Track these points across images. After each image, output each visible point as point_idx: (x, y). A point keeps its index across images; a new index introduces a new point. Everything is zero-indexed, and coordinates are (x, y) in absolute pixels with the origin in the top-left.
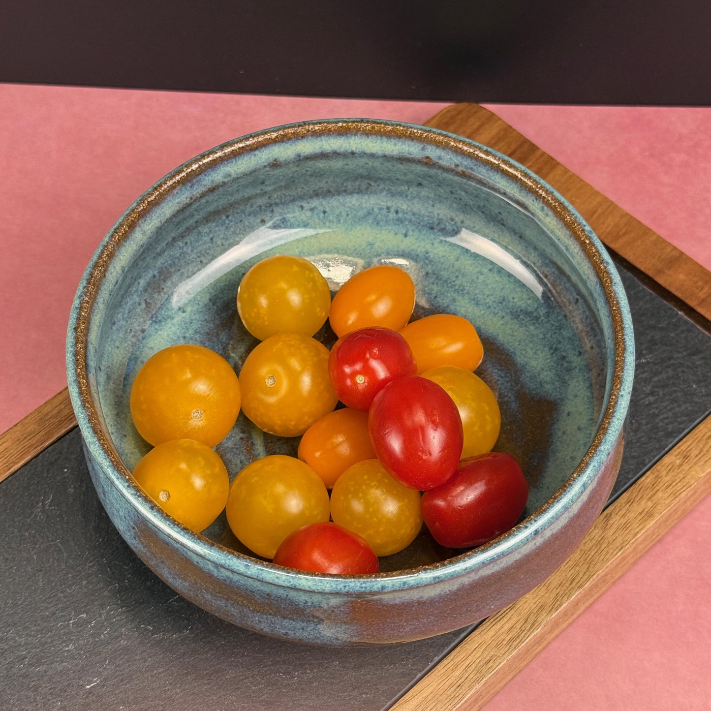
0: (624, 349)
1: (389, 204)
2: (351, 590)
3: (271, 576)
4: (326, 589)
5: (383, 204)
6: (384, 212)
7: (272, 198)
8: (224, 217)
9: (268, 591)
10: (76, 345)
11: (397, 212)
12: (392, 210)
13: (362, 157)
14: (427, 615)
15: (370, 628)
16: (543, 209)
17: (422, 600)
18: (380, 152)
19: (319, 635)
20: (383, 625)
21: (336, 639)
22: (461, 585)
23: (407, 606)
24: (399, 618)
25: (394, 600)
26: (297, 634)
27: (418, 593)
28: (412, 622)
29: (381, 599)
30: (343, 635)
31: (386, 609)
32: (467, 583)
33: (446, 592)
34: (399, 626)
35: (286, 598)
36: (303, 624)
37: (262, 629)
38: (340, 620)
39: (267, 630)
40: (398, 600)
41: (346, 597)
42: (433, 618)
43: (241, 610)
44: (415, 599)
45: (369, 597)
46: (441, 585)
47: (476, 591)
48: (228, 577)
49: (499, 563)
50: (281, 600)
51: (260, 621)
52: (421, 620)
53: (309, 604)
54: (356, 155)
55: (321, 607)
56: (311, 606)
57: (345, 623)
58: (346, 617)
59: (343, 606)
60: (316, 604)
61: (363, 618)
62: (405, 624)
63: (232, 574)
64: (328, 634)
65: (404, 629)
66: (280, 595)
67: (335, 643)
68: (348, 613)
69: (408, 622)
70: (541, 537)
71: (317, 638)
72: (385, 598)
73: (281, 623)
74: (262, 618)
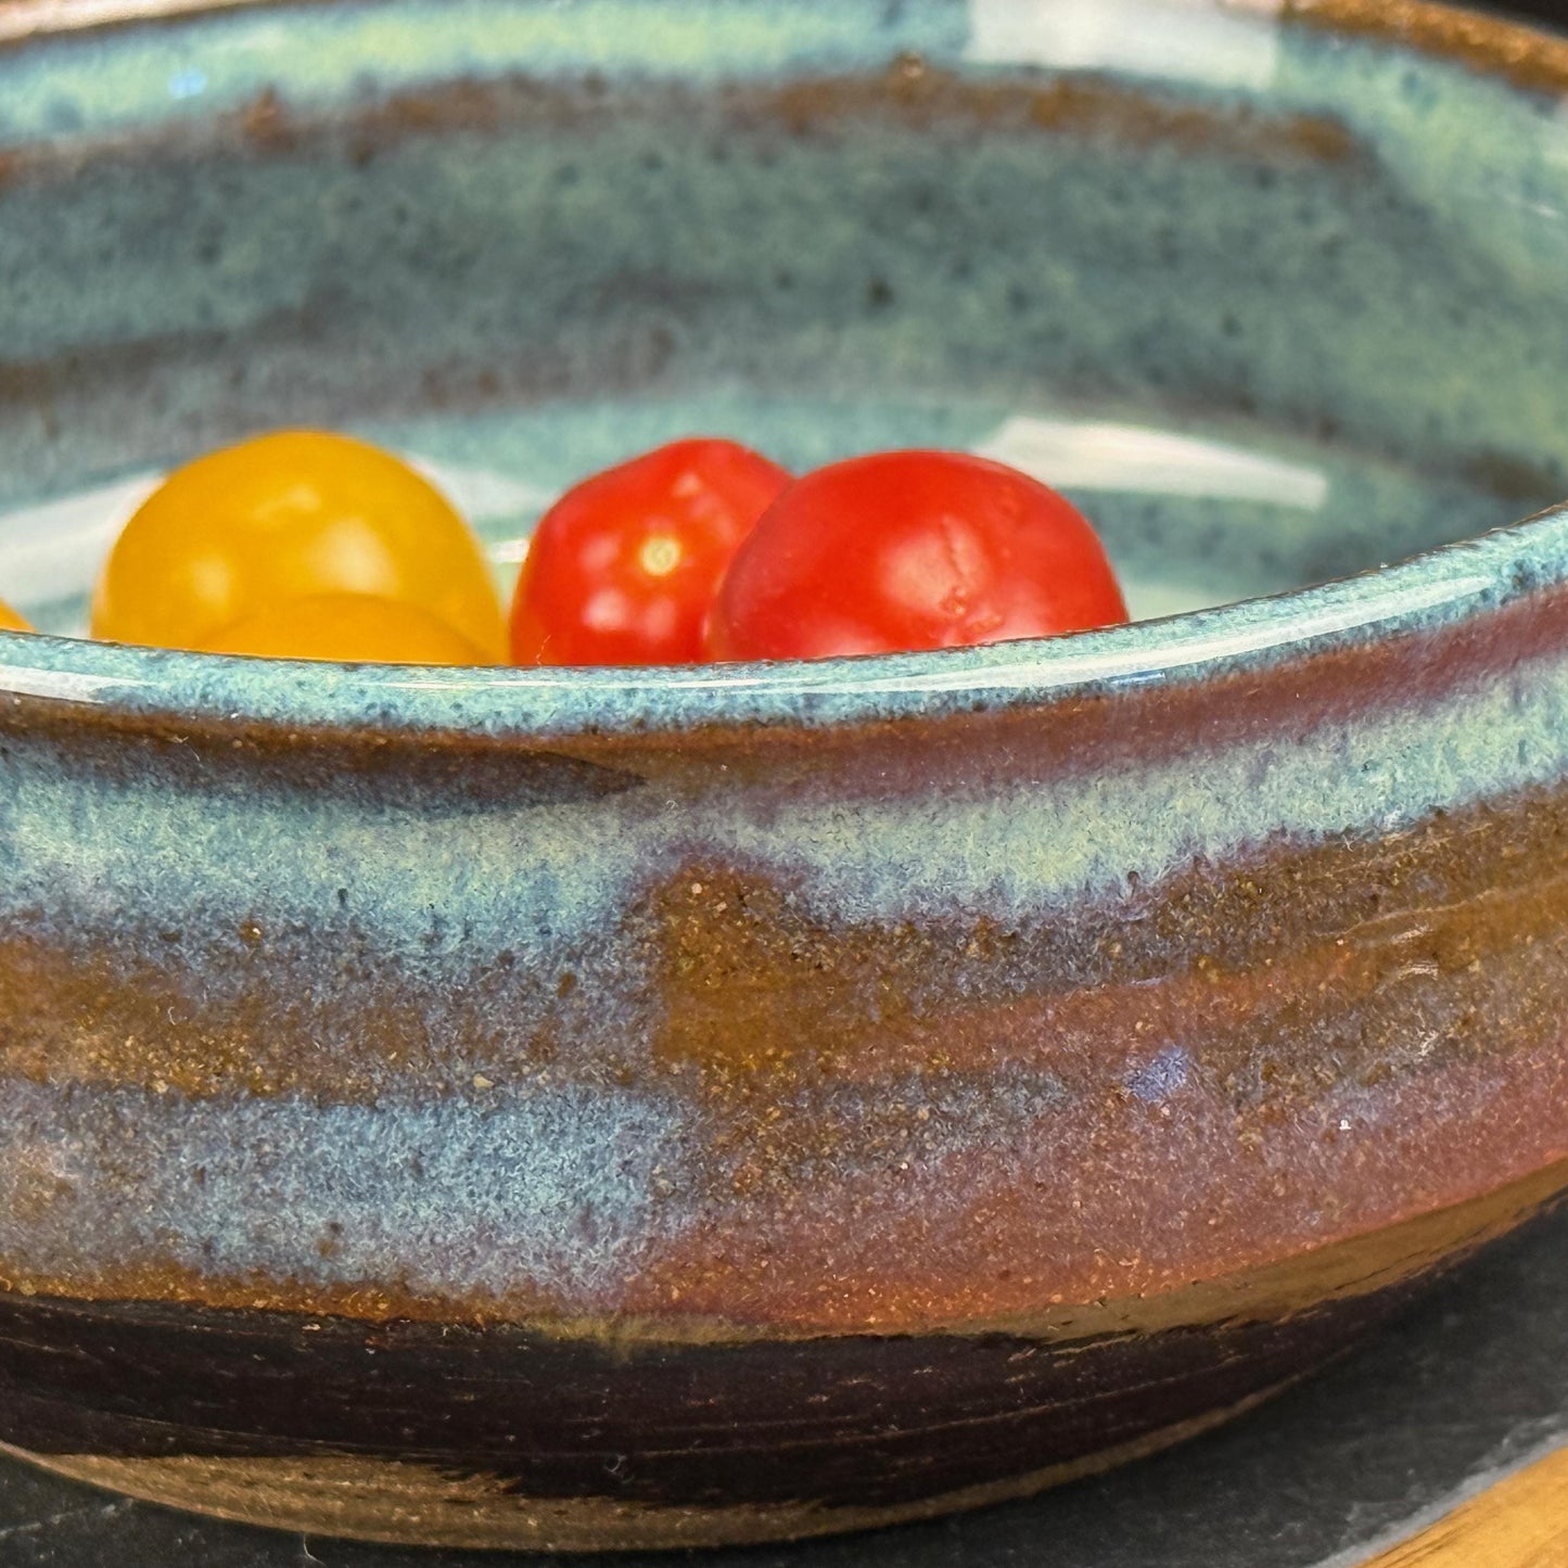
2: (661, 708)
3: (268, 683)
4: (538, 706)
7: (251, 384)
8: (37, 429)
9: (249, 893)
13: (633, 110)
14: (1030, 1059)
15: (750, 1133)
16: (1410, 83)
17: (1000, 914)
18: (708, 74)
19: (495, 1210)
20: (817, 1107)
21: (586, 1225)
22: (1187, 858)
23: (930, 952)
24: (892, 1053)
25: (868, 889)
26: (386, 1225)
27: (984, 840)
28: (957, 1098)
29: (802, 873)
30: (620, 1194)
31: (828, 964)
32: (1212, 850)
33: (1113, 888)
34: (893, 1124)
35: (336, 919)
36: (421, 1128)
37: (208, 1247)
38: (602, 1057)
39: (236, 1238)
40: (885, 886)
41: (629, 849)
42: (1057, 1090)
43: (108, 1125)
44: (965, 898)
45: (745, 836)
46: (1090, 804)
47: (1259, 945)
48: (54, 875)
49: (1357, 763)
50: (313, 947)
51: (200, 1175)
52: (999, 1090)
53: (452, 944)
54: (611, 100)
55: (507, 959)
56: (459, 956)
57: (627, 1081)
58: (634, 1030)
59: (619, 934)
60: (485, 932)
61: (713, 1042)
62: (923, 1113)
63: (77, 828)
64: (546, 1194)
65: (920, 1155)
66: (310, 913)
67: (577, 1270)
68: (642, 999)
69: (935, 1099)
70: (1549, 724)
71: (486, 1233)
72: (821, 859)
73: (310, 1148)
74: (211, 1146)
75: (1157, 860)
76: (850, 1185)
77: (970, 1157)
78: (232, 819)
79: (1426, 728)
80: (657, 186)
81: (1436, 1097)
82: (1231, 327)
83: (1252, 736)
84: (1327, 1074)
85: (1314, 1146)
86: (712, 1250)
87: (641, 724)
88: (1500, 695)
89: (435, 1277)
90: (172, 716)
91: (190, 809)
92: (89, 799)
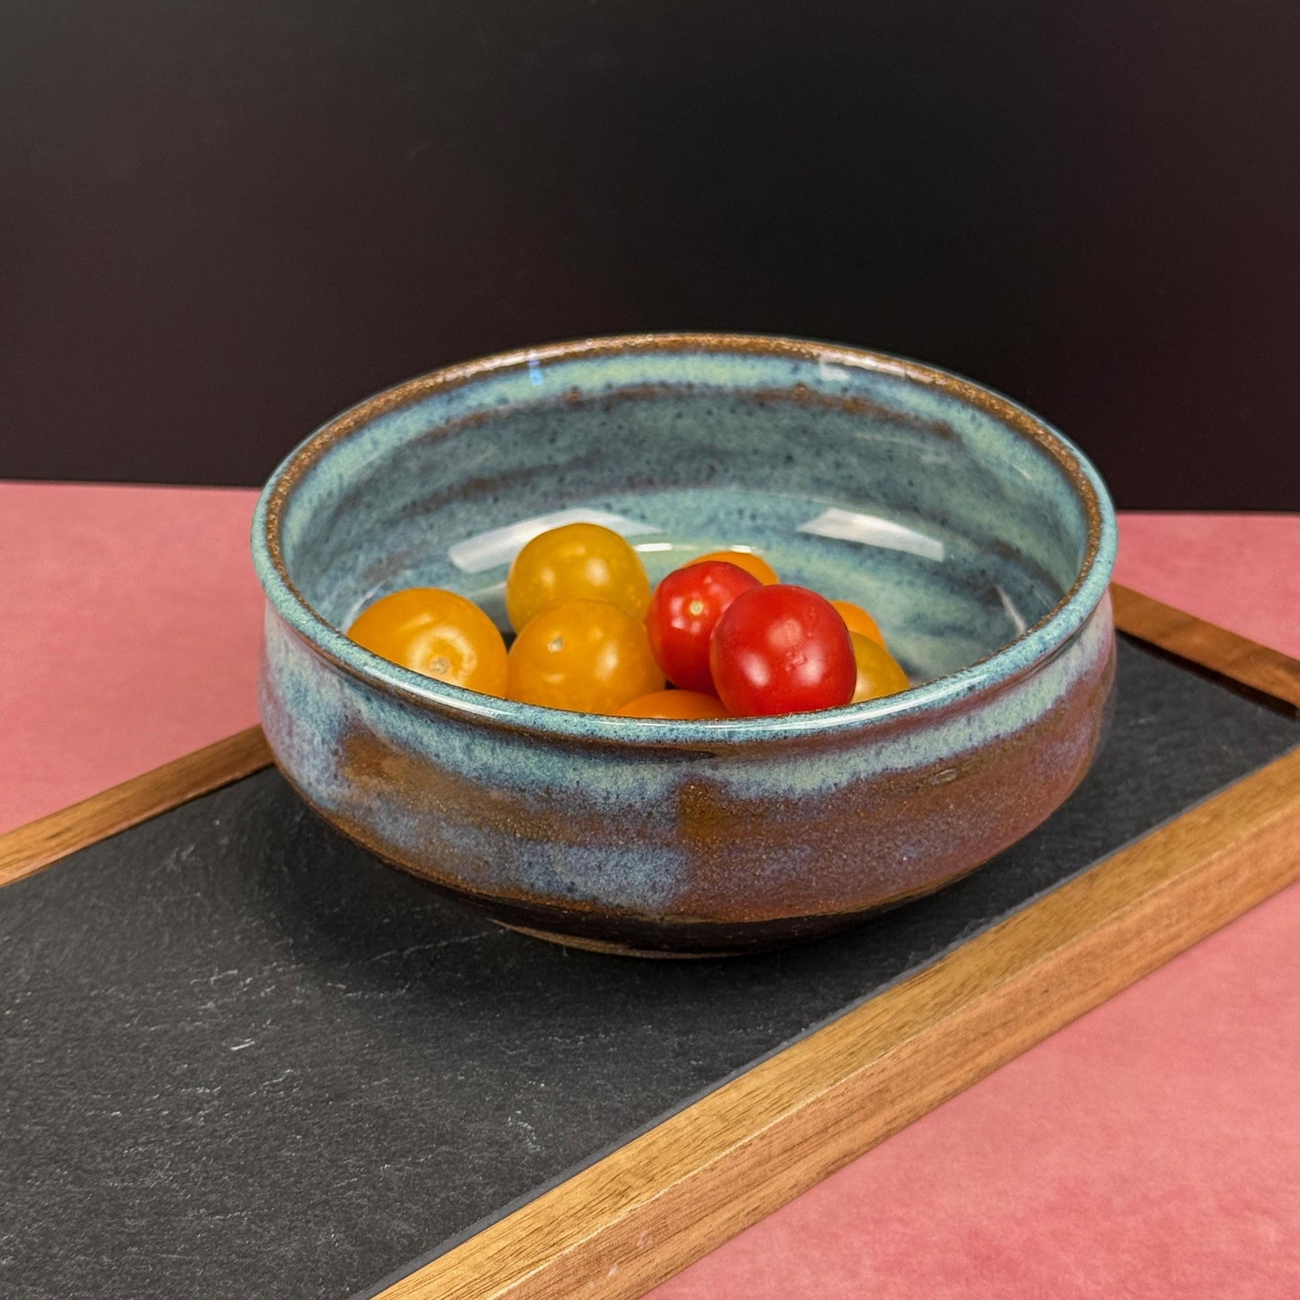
0: (1101, 521)
1: (742, 504)
5: (734, 506)
6: (735, 517)
7: (566, 482)
8: (490, 500)
9: (548, 779)
10: (268, 515)
11: (753, 517)
12: (747, 513)
13: (703, 395)
14: (800, 841)
15: (708, 862)
16: (973, 418)
17: (791, 796)
18: (730, 384)
19: (625, 882)
20: (729, 855)
21: (653, 888)
22: (854, 779)
23: (768, 808)
24: (754, 839)
25: (748, 789)
26: (589, 884)
27: (787, 774)
28: (776, 853)
29: (727, 784)
30: (665, 879)
31: (734, 811)
32: (863, 776)
33: (829, 788)
34: (755, 861)
35: (576, 790)
36: (601, 855)
37: (532, 885)
38: (660, 837)
39: (541, 884)
40: (754, 788)
41: (671, 775)
42: (809, 850)
43: (501, 844)
44: (780, 792)
45: (709, 772)
46: (822, 763)
47: (878, 804)
48: (485, 767)
49: (913, 747)
50: (569, 797)
51: (530, 864)
52: (790, 851)
53: (613, 800)
54: (695, 391)
55: (630, 805)
56: (615, 804)
57: (668, 845)
58: (670, 831)
59: (667, 800)
60: (624, 797)
61: (697, 834)
62: (764, 857)
63: (493, 753)
64: (641, 877)
65: (763, 870)
66: (568, 787)
67: (650, 902)
68: (674, 820)
69: (768, 853)
70: (980, 727)
71: (621, 889)
72: (733, 779)
73: (566, 858)
74: (534, 855)
75: (844, 779)
76: (740, 879)
77: (779, 871)
78: (543, 757)
79: (937, 733)
80: (711, 420)
81: (936, 848)
82: (911, 483)
83: (877, 742)
84: (899, 843)
85: (894, 865)
86: (695, 897)
87: (675, 741)
88: (963, 721)
89: (605, 900)
90: (524, 727)
91: (530, 753)
92: (497, 745)
